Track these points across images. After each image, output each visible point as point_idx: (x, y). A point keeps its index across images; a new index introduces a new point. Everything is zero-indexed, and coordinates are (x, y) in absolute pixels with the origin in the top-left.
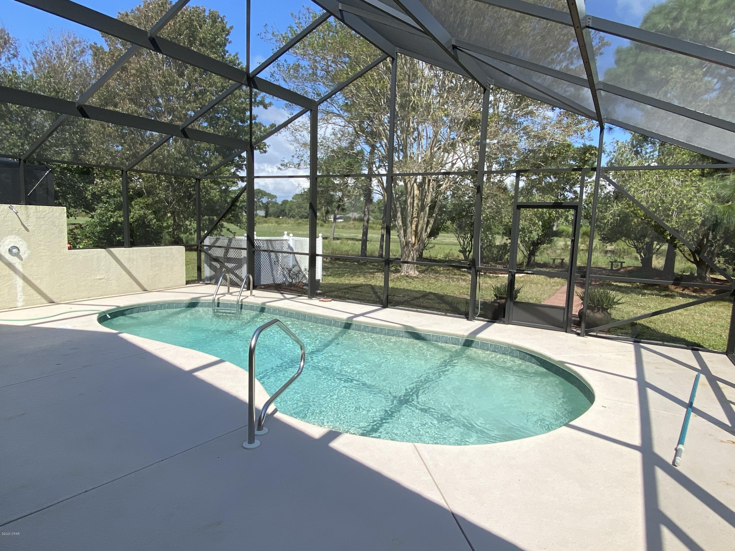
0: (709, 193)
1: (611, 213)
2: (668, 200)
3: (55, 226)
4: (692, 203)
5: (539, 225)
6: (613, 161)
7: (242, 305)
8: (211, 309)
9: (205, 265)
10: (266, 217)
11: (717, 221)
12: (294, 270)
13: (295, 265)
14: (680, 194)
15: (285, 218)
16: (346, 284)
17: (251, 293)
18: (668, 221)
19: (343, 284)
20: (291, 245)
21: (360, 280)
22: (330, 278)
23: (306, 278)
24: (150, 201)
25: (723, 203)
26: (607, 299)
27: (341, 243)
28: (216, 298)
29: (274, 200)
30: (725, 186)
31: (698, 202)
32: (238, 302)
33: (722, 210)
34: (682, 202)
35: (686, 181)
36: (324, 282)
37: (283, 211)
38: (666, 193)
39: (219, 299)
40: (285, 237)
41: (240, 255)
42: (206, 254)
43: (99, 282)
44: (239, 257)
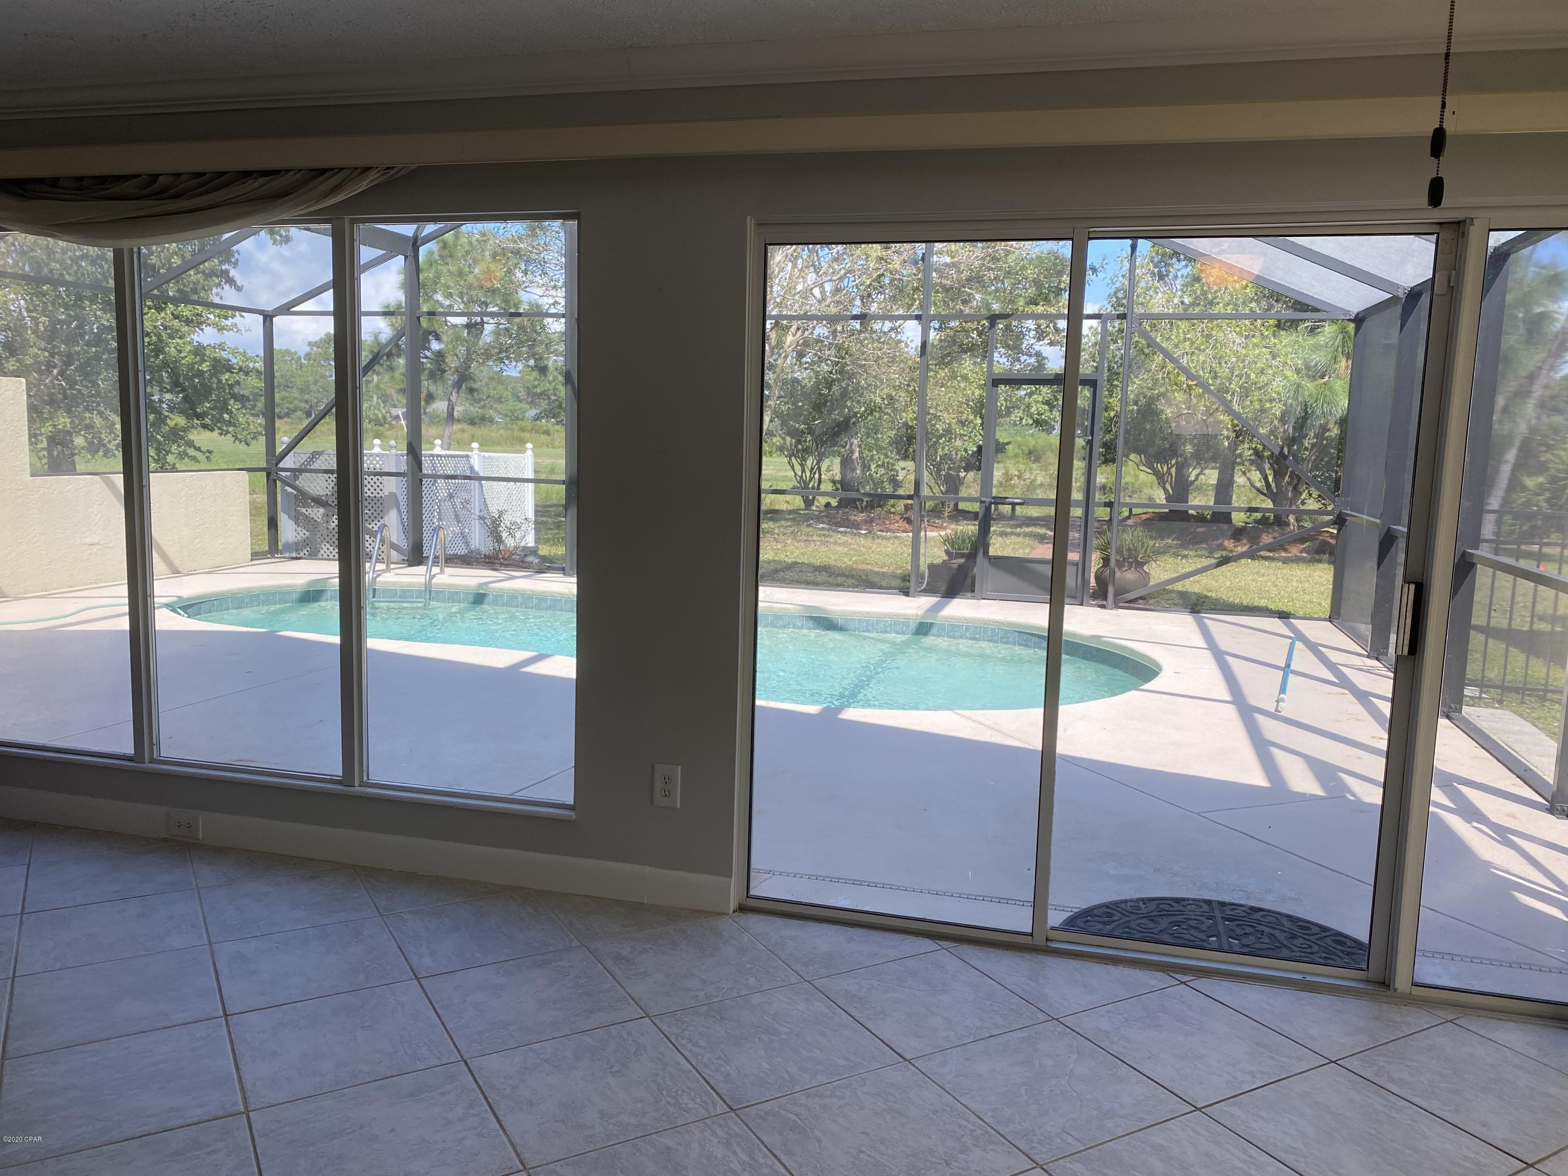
0: (1292, 359)
2: (1224, 372)
4: (1264, 379)
5: (975, 425)
6: (1120, 295)
11: (1306, 412)
14: (1243, 361)
20: (476, 469)
25: (1313, 378)
26: (1143, 546)
30: (1316, 348)
31: (1274, 376)
33: (1314, 392)
34: (1248, 376)
35: (1253, 336)
38: (1219, 359)
41: (378, 490)
42: (289, 490)
43: (89, 552)
44: (375, 494)
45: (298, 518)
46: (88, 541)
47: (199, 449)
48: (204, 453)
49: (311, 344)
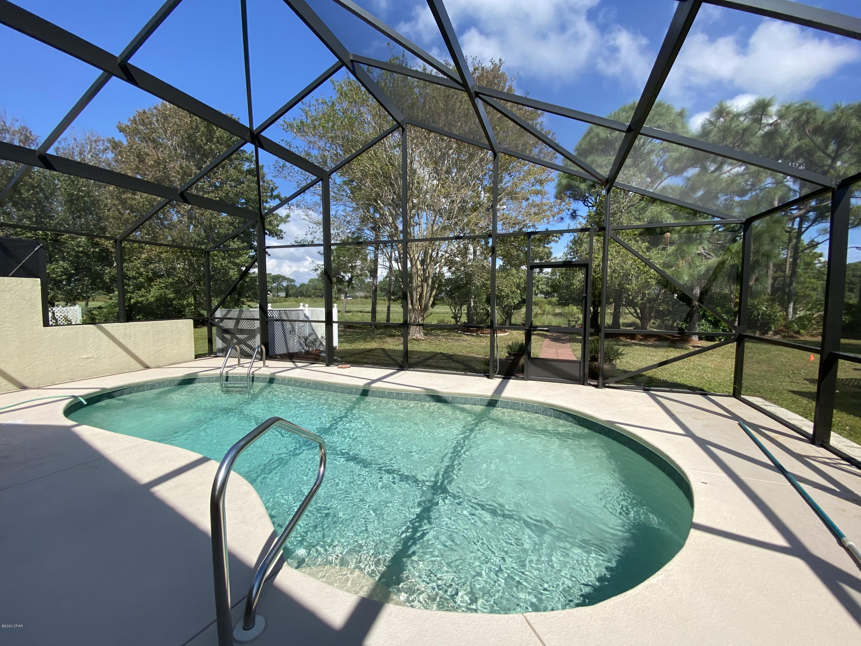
1: (579, 281)
3: (24, 300)
7: (253, 377)
8: (218, 384)
9: (217, 338)
10: (286, 297)
12: (310, 338)
13: (312, 334)
15: (302, 298)
16: (362, 349)
17: (264, 363)
18: (628, 284)
19: (359, 349)
20: (307, 314)
21: (373, 345)
22: (345, 344)
23: (323, 346)
24: (170, 280)
26: (612, 351)
27: (352, 315)
28: (224, 372)
29: (293, 283)
32: (248, 374)
36: (340, 349)
37: (301, 292)
39: (227, 372)
40: (301, 308)
43: (85, 362)
45: (223, 339)
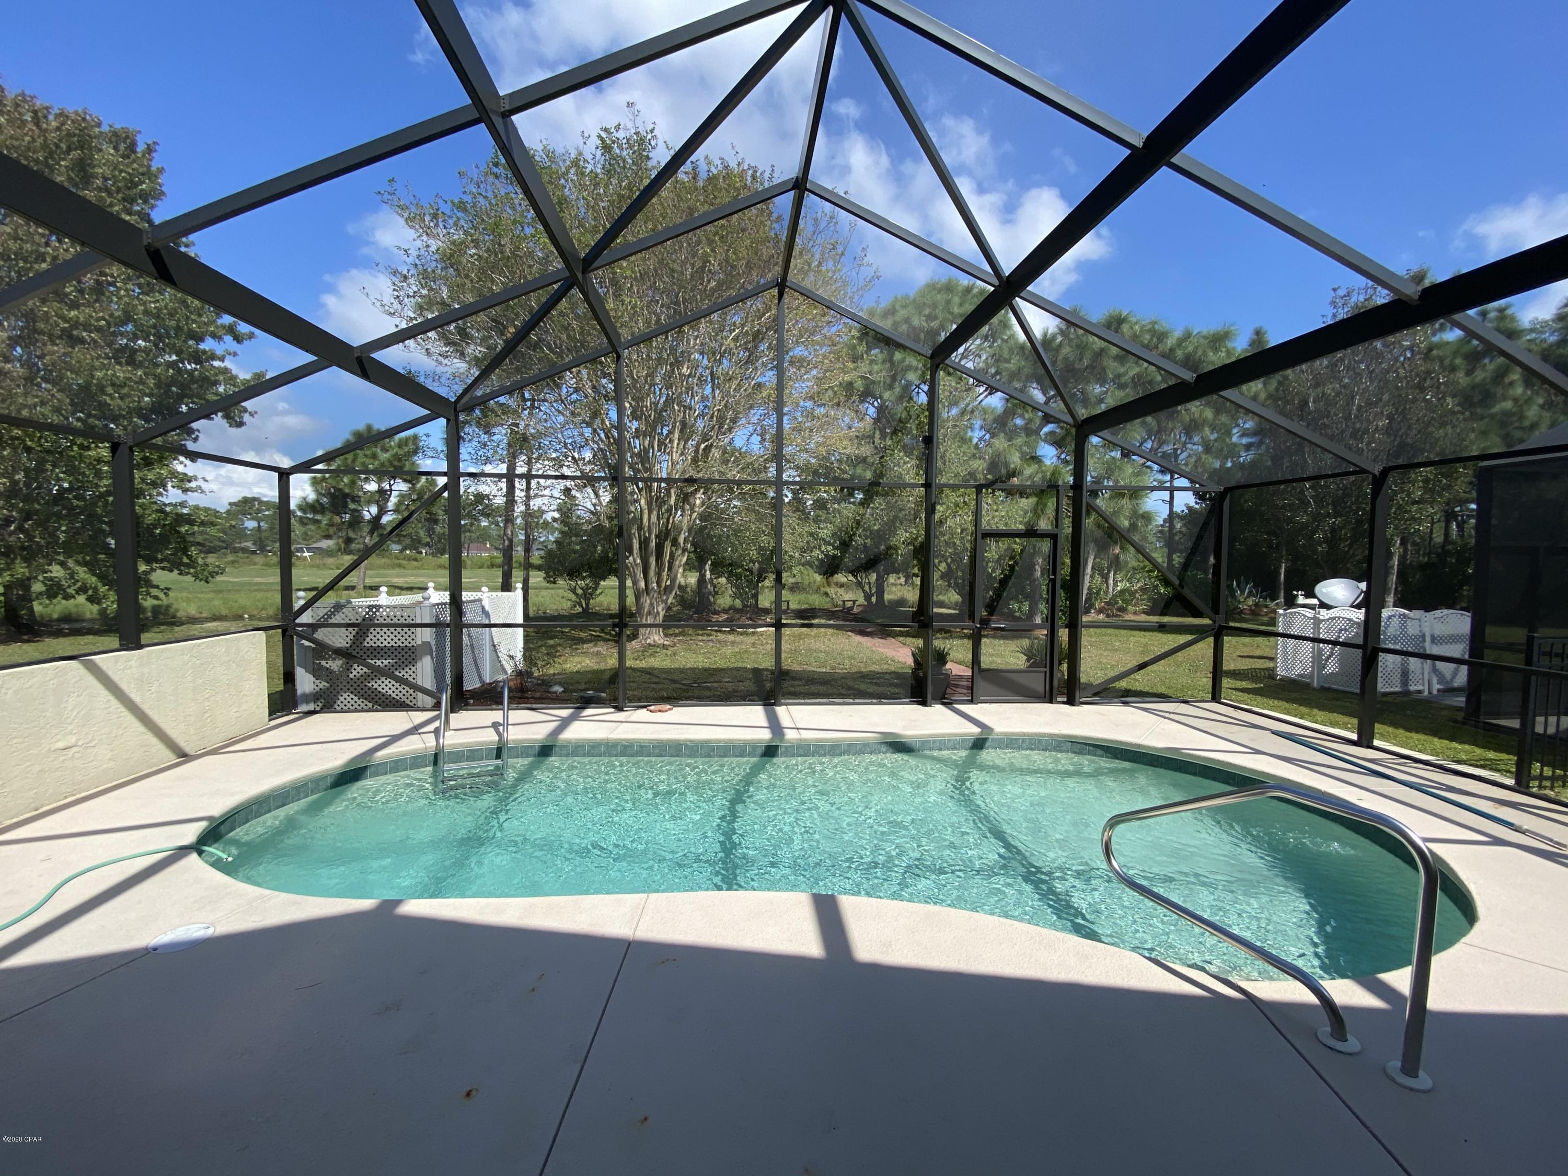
7: (500, 749)
9: (300, 669)
20: (487, 608)
41: (410, 639)
42: (306, 643)
43: (62, 758)
44: (406, 643)
45: (317, 672)
46: (61, 745)
47: (157, 587)
48: (162, 590)
49: (230, 504)
